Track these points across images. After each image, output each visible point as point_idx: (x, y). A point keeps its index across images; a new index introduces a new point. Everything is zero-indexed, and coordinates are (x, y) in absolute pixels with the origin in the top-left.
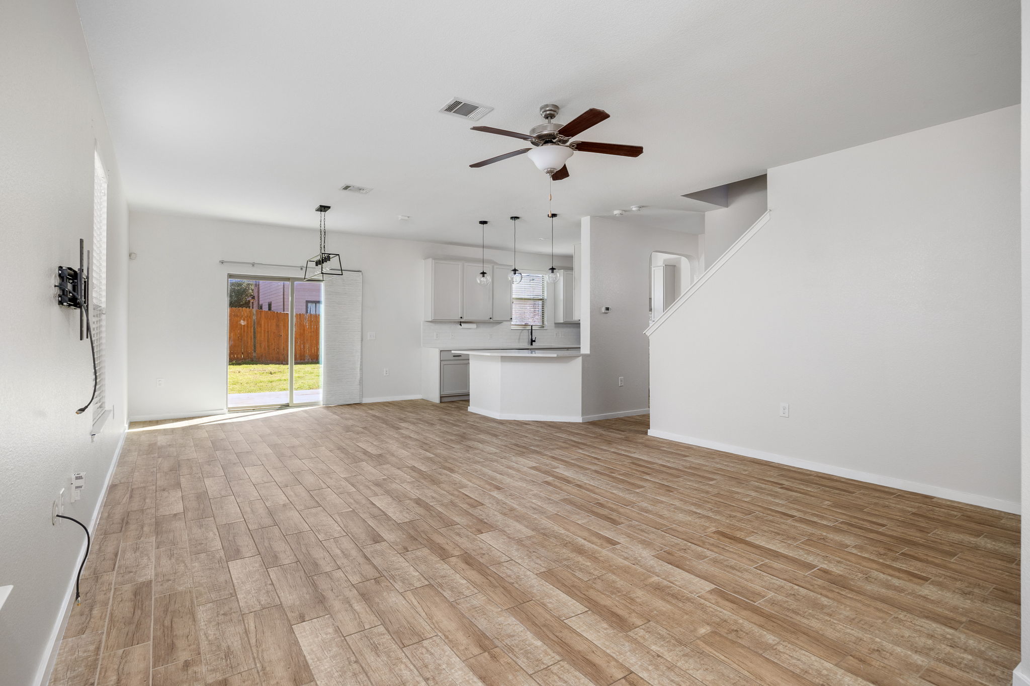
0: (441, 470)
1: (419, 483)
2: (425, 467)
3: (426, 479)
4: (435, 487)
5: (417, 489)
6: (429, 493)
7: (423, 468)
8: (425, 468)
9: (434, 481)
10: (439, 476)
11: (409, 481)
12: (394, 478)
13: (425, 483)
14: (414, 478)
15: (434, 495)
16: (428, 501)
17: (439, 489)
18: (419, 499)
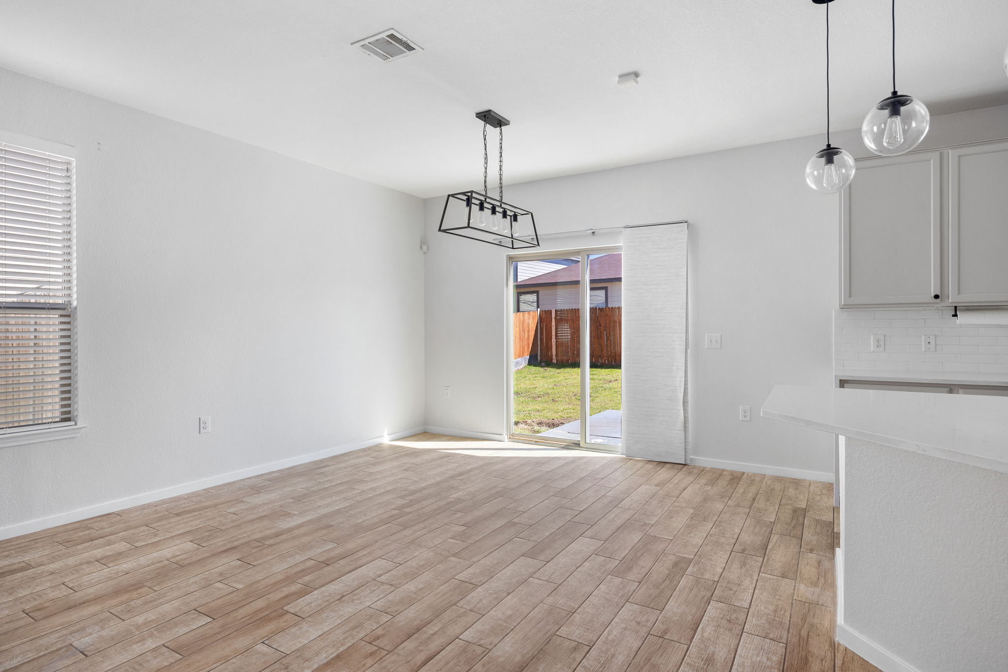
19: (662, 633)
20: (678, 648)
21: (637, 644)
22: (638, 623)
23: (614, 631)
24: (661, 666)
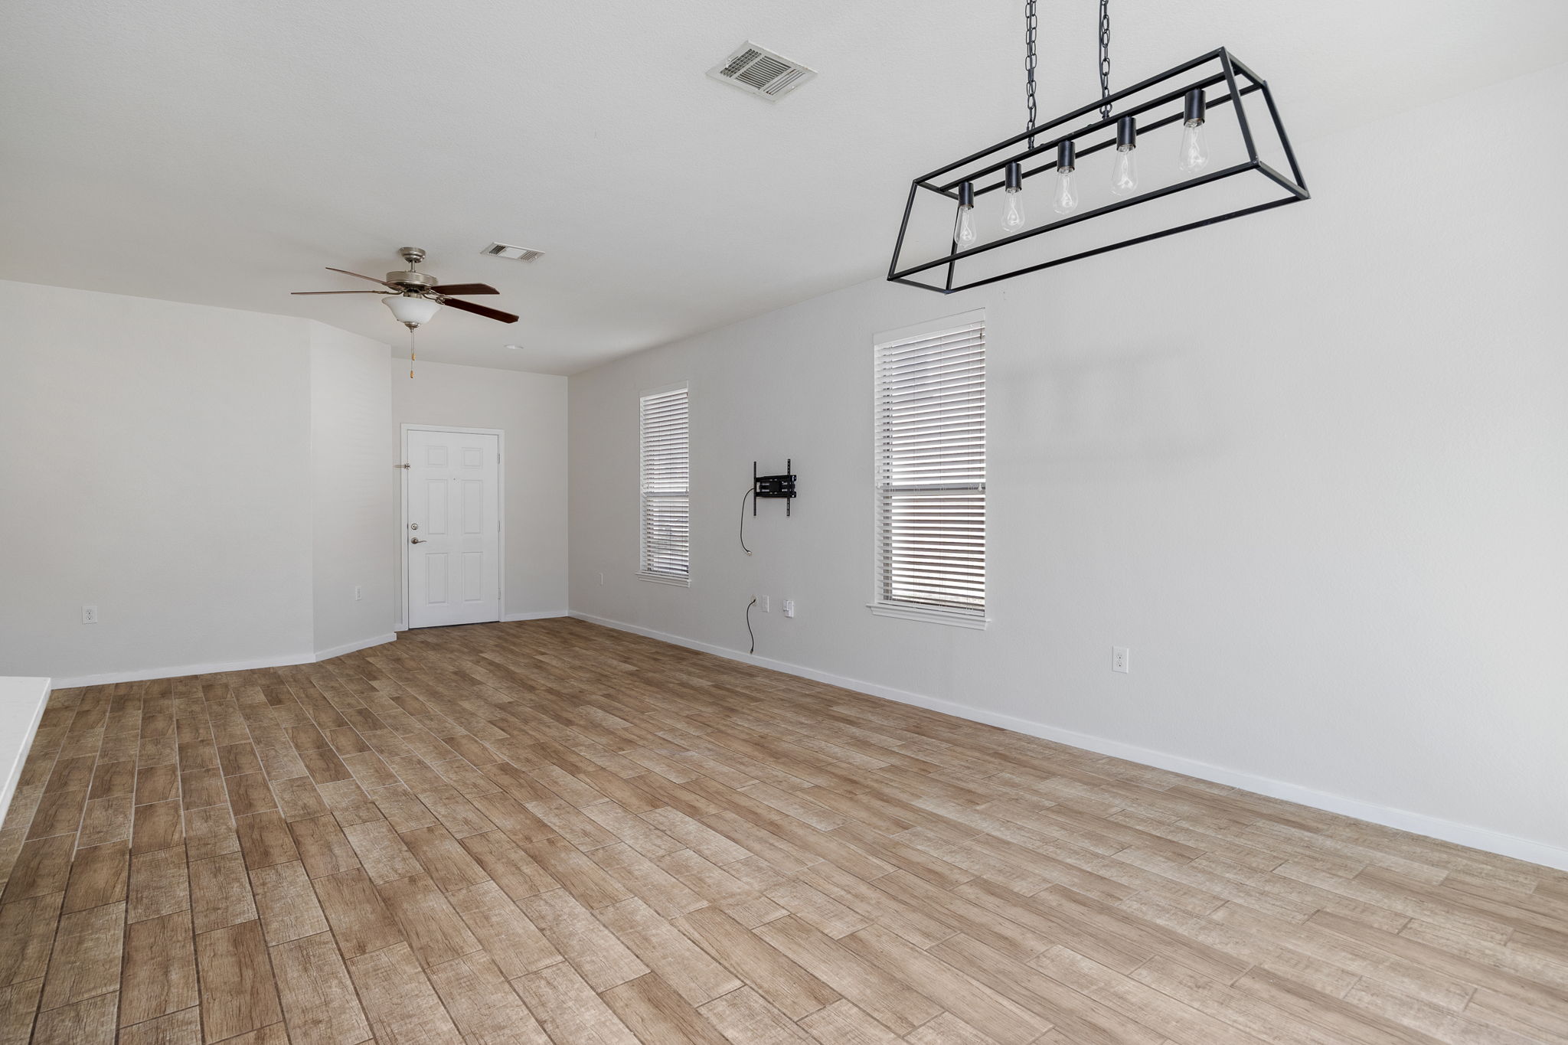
0: (524, 769)
1: (567, 745)
2: (554, 774)
3: (555, 751)
4: (543, 739)
5: (569, 736)
6: (553, 732)
7: (556, 771)
8: (552, 771)
9: (543, 748)
10: (530, 757)
11: (581, 748)
12: (605, 751)
13: (557, 745)
14: (574, 752)
15: (547, 730)
16: (556, 723)
17: (538, 736)
18: (567, 725)
19: (265, 1034)
20: (222, 1031)
21: (288, 998)
22: (317, 1022)
23: (339, 991)
24: (230, 998)
